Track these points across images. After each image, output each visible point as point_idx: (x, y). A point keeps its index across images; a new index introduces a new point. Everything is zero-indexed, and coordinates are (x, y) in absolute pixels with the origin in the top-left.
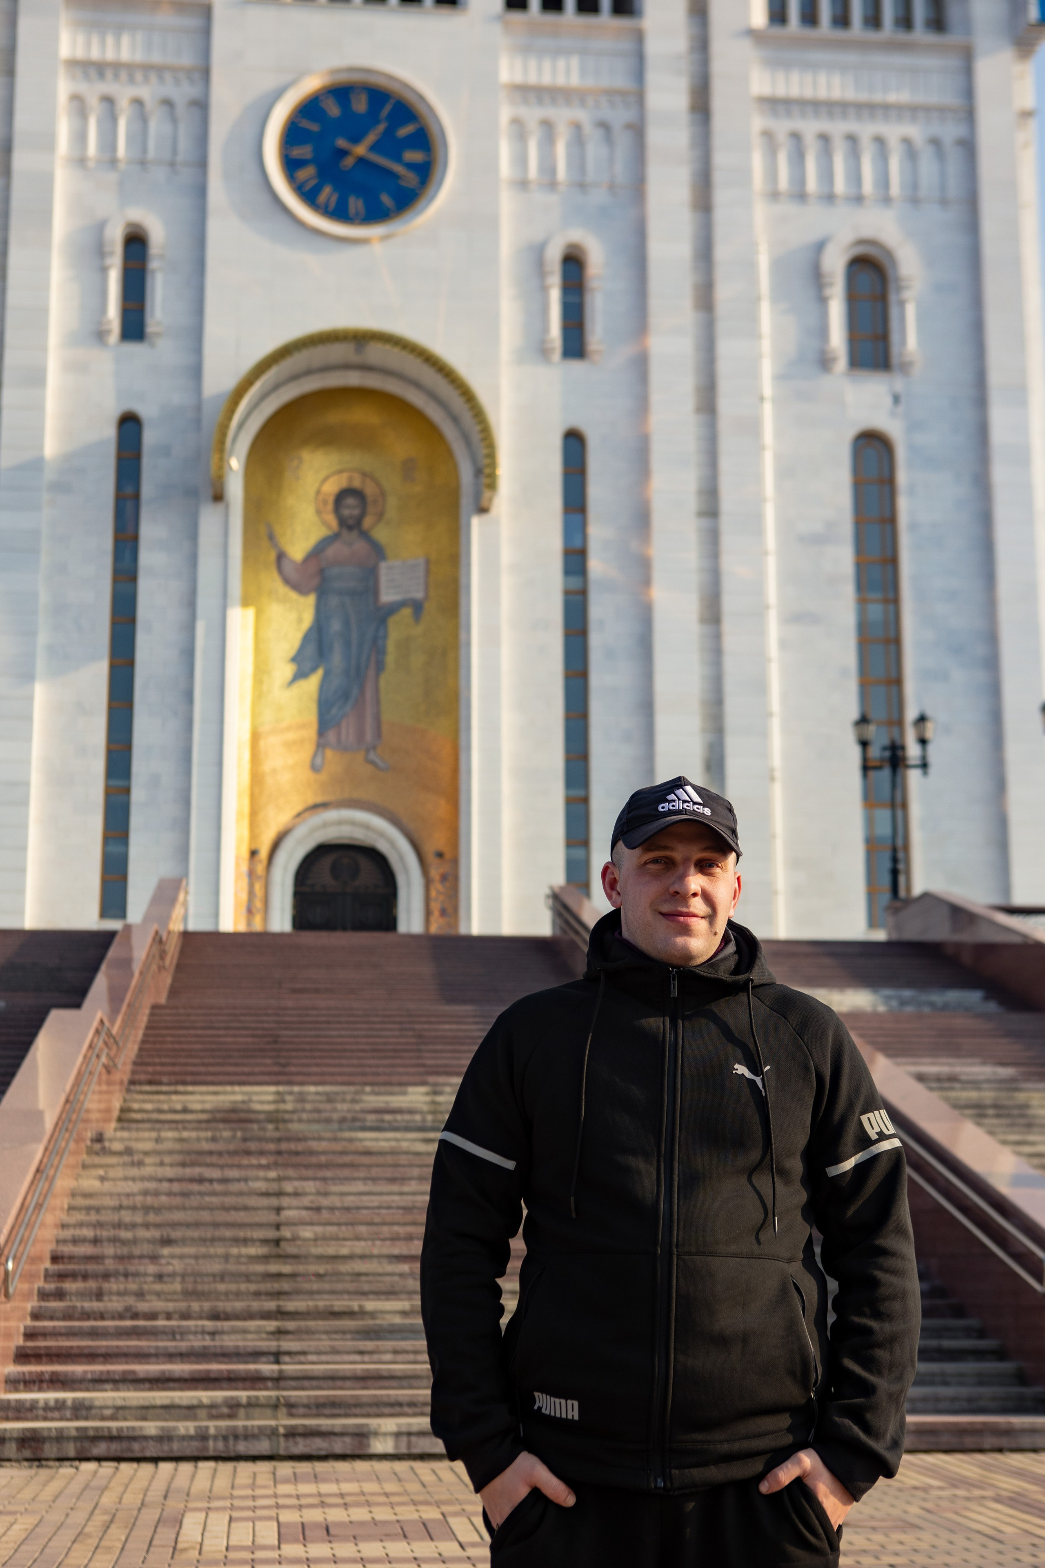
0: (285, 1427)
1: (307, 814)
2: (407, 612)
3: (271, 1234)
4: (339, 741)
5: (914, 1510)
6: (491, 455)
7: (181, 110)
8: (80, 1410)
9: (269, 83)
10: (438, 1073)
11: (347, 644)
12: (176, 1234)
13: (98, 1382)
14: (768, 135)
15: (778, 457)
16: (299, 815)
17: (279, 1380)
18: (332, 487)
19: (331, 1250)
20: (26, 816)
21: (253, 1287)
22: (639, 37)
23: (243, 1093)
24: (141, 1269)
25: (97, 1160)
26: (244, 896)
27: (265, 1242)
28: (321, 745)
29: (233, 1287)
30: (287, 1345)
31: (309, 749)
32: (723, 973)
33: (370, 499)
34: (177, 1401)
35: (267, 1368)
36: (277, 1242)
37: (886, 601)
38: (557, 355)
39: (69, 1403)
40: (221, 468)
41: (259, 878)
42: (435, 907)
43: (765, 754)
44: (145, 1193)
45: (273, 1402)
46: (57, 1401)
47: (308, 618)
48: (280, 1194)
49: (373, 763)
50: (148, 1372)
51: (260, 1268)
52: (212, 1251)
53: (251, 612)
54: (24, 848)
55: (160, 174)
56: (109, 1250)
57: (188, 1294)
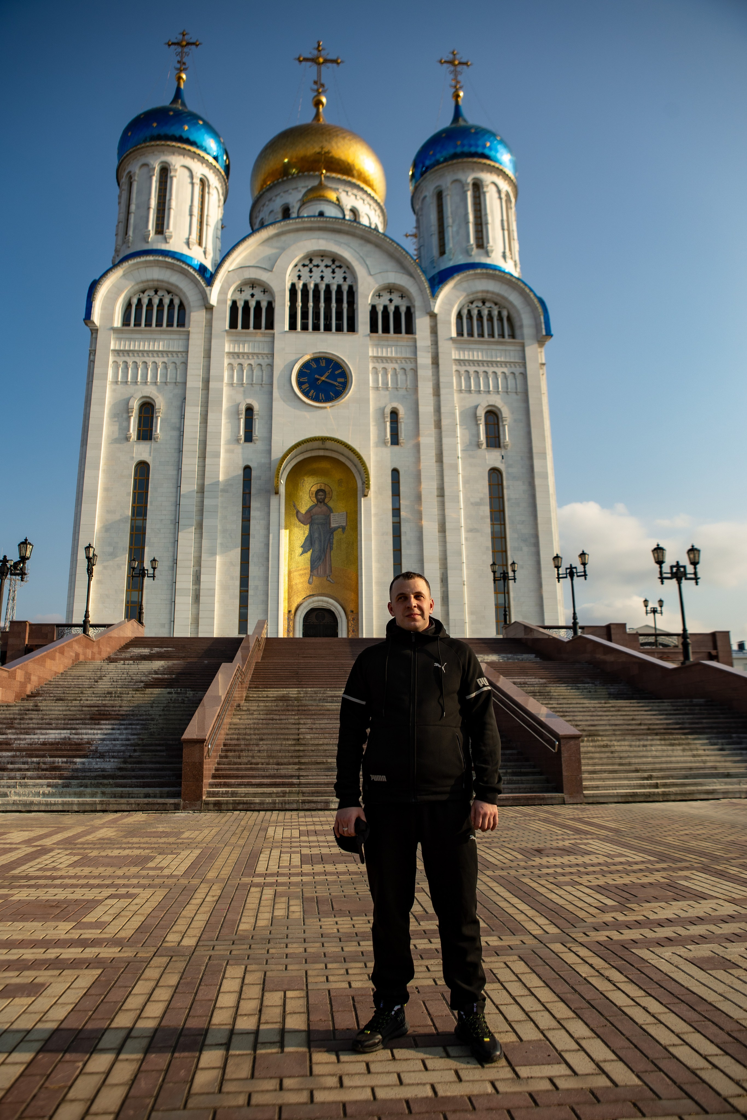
0: (302, 800)
1: (307, 598)
2: (340, 530)
3: (296, 737)
4: (318, 574)
5: (511, 824)
6: (368, 477)
7: (264, 367)
8: (234, 794)
9: (293, 358)
11: (320, 541)
12: (265, 737)
13: (239, 785)
14: (457, 371)
15: (463, 477)
16: (305, 599)
17: (299, 785)
18: (314, 489)
19: (316, 742)
20: (214, 600)
21: (290, 754)
22: (415, 340)
23: (287, 691)
24: (253, 748)
25: (238, 713)
26: (287, 626)
27: (294, 739)
28: (311, 575)
29: (284, 754)
30: (301, 773)
31: (308, 576)
32: (430, 634)
34: (266, 791)
35: (295, 781)
36: (298, 740)
37: (501, 524)
38: (389, 444)
39: (230, 792)
40: (278, 483)
41: (292, 620)
42: (351, 629)
43: (461, 577)
44: (254, 724)
45: (298, 792)
46: (226, 791)
47: (307, 533)
48: (299, 724)
49: (329, 581)
50: (256, 782)
51: (293, 748)
52: (277, 742)
53: (288, 531)
54: (213, 611)
55: (257, 388)
56: (243, 742)
57: (269, 757)
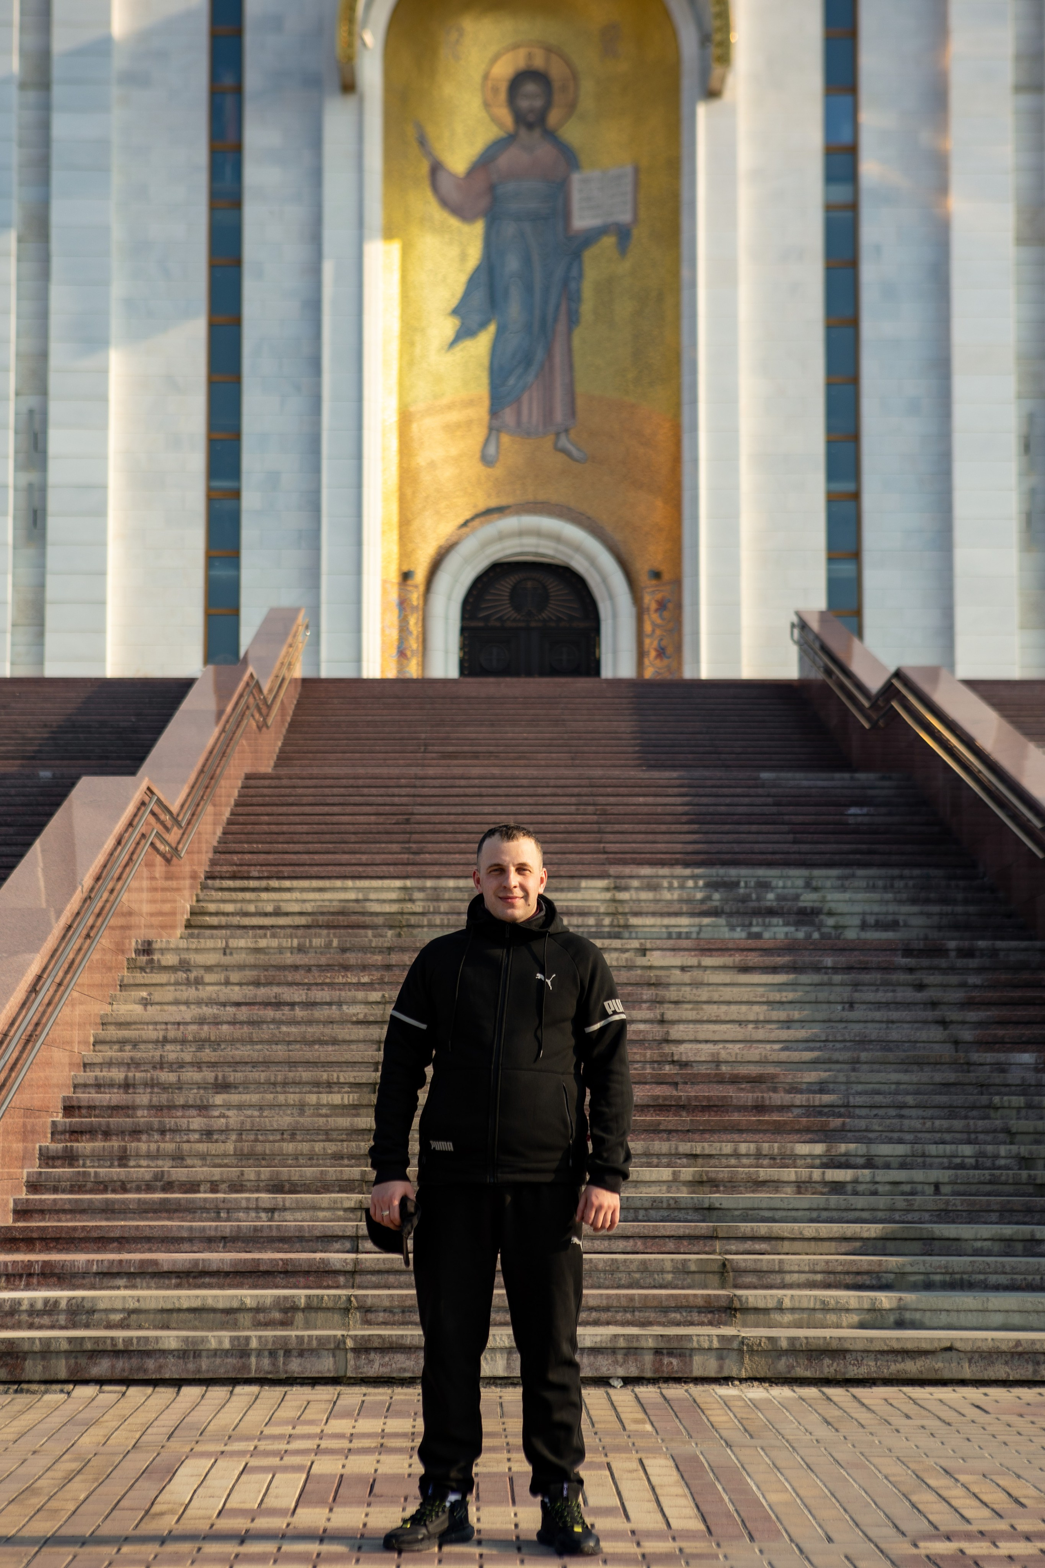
0: (354, 1338)
1: (476, 522)
2: (609, 241)
4: (519, 423)
6: (724, 14)
8: (78, 1314)
10: (625, 863)
11: (529, 289)
12: (234, 1076)
13: (106, 1276)
16: (465, 524)
17: (354, 1274)
18: (504, 69)
20: (104, 530)
21: (331, 1148)
23: (359, 889)
24: (183, 1123)
25: (140, 977)
26: (394, 634)
28: (494, 429)
29: (305, 1147)
31: (479, 433)
33: (556, 85)
34: (210, 1303)
35: (339, 1258)
39: (63, 1305)
40: (350, 45)
41: (414, 609)
42: (650, 644)
44: (201, 1021)
45: (342, 1304)
46: (46, 1301)
47: (474, 254)
49: (564, 451)
50: (175, 1262)
51: (344, 1122)
52: (281, 1098)
53: (395, 247)
54: (102, 573)
56: (143, 1098)
57: (243, 1157)
